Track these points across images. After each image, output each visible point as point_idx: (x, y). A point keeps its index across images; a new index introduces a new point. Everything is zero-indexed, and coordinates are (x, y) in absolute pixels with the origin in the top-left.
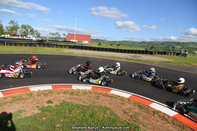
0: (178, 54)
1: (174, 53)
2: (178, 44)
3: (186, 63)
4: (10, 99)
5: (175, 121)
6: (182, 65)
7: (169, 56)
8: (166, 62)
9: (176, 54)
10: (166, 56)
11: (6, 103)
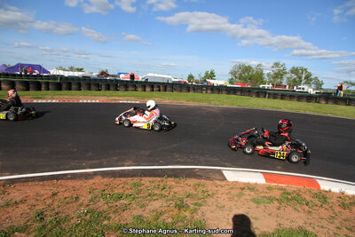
4: (277, 194)
11: (271, 200)
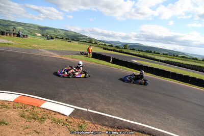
0: (18, 35)
1: (14, 34)
2: (20, 24)
3: (26, 45)
5: (16, 105)
6: (23, 47)
7: (8, 37)
8: (5, 44)
9: (16, 35)
10: (5, 36)
